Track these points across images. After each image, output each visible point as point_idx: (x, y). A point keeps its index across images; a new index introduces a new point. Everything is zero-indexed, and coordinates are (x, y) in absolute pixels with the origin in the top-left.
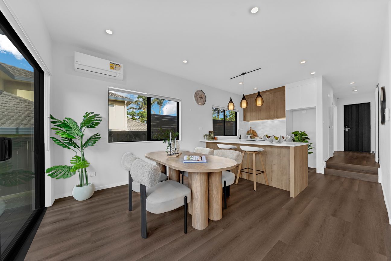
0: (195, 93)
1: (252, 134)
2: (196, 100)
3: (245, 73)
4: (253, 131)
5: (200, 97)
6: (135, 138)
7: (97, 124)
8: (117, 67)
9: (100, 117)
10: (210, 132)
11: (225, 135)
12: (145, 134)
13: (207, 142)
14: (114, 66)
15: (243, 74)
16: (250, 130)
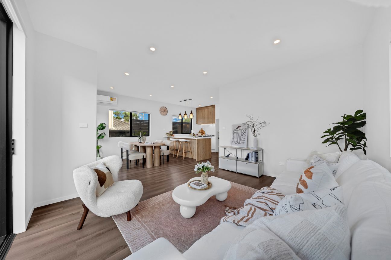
0: (160, 109)
1: (202, 132)
2: (160, 113)
3: (186, 100)
4: (203, 130)
5: (164, 111)
6: (122, 135)
7: (104, 128)
8: (114, 99)
9: (105, 125)
10: (170, 132)
11: (182, 133)
12: (128, 133)
13: (168, 138)
14: (112, 99)
15: (185, 100)
16: (201, 130)
